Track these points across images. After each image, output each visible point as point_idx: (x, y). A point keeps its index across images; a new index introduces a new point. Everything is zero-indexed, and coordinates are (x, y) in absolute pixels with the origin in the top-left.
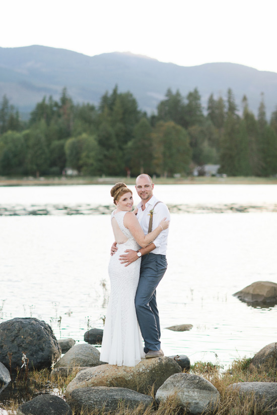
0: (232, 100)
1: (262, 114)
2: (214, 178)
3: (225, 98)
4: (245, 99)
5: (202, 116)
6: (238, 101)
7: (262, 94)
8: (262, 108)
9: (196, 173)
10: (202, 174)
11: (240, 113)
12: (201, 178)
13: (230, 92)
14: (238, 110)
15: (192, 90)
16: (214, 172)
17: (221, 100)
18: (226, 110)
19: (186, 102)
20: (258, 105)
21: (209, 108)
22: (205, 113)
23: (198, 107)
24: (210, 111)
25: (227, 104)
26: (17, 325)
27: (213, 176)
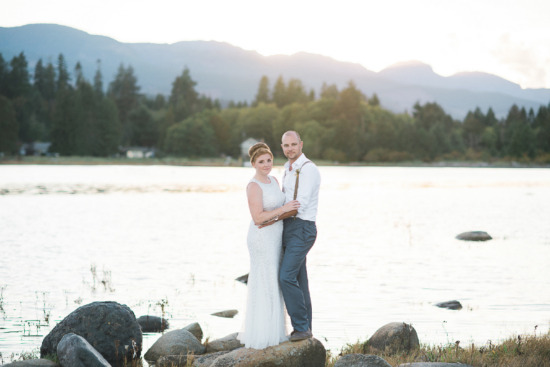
0: (63, 68)
1: (99, 84)
2: (45, 158)
3: (56, 65)
4: (78, 66)
5: (29, 85)
6: (70, 69)
7: (99, 61)
8: (98, 76)
9: (23, 152)
10: (30, 153)
11: (73, 82)
12: (30, 158)
13: (61, 58)
14: (71, 80)
15: (17, 54)
16: (44, 151)
17: (50, 67)
18: (56, 79)
19: (10, 68)
20: (93, 74)
21: (37, 76)
22: (32, 81)
23: (25, 75)
24: (37, 80)
25: (57, 72)
26: (101, 309)
27: (43, 155)
